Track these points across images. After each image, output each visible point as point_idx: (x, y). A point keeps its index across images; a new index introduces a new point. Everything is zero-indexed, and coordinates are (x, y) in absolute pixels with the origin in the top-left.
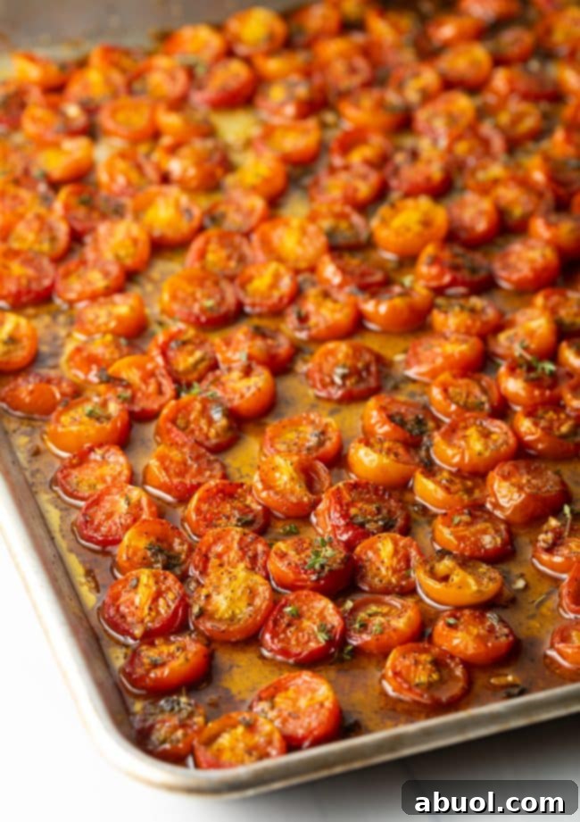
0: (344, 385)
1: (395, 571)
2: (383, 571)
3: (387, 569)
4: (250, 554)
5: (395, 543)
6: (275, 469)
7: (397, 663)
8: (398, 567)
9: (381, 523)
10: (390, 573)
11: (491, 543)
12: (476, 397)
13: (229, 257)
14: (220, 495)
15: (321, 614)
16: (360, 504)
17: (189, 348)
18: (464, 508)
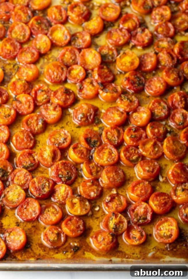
0: (81, 120)
1: (63, 197)
2: (59, 195)
3: (61, 196)
4: (26, 179)
5: (66, 188)
6: (45, 150)
7: (48, 231)
9: (66, 178)
10: (61, 197)
11: (93, 195)
12: (115, 138)
13: (71, 58)
14: (27, 155)
15: (35, 208)
16: (63, 170)
17: (43, 93)
18: (92, 179)
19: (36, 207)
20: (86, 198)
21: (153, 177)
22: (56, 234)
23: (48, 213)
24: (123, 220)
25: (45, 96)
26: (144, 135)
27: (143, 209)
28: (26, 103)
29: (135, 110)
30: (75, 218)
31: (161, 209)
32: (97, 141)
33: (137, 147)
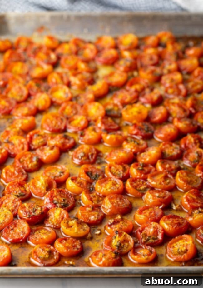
0: (81, 159)
1: (57, 221)
2: (53, 220)
4: (15, 205)
5: (61, 212)
6: (39, 180)
7: (37, 249)
8: (59, 220)
9: (62, 204)
11: (93, 219)
12: (119, 172)
13: (72, 112)
14: (18, 185)
15: (23, 228)
16: (58, 197)
17: (39, 137)
18: (92, 206)
19: (25, 227)
20: (84, 222)
21: (164, 203)
22: (48, 252)
23: (39, 234)
24: (128, 239)
25: (42, 140)
26: (153, 170)
27: (152, 228)
28: (19, 145)
29: (143, 151)
30: (71, 239)
31: (174, 228)
32: (99, 175)
33: (145, 179)
